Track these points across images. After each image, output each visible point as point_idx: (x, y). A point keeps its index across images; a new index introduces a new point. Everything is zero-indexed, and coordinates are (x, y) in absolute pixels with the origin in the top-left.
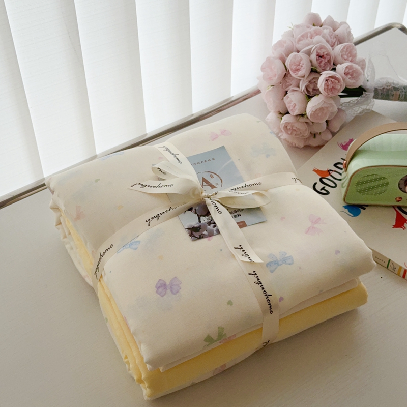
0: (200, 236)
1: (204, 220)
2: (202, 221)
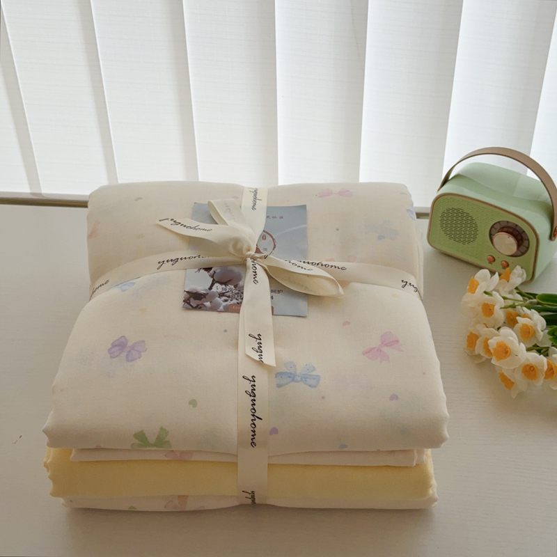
0: (198, 305)
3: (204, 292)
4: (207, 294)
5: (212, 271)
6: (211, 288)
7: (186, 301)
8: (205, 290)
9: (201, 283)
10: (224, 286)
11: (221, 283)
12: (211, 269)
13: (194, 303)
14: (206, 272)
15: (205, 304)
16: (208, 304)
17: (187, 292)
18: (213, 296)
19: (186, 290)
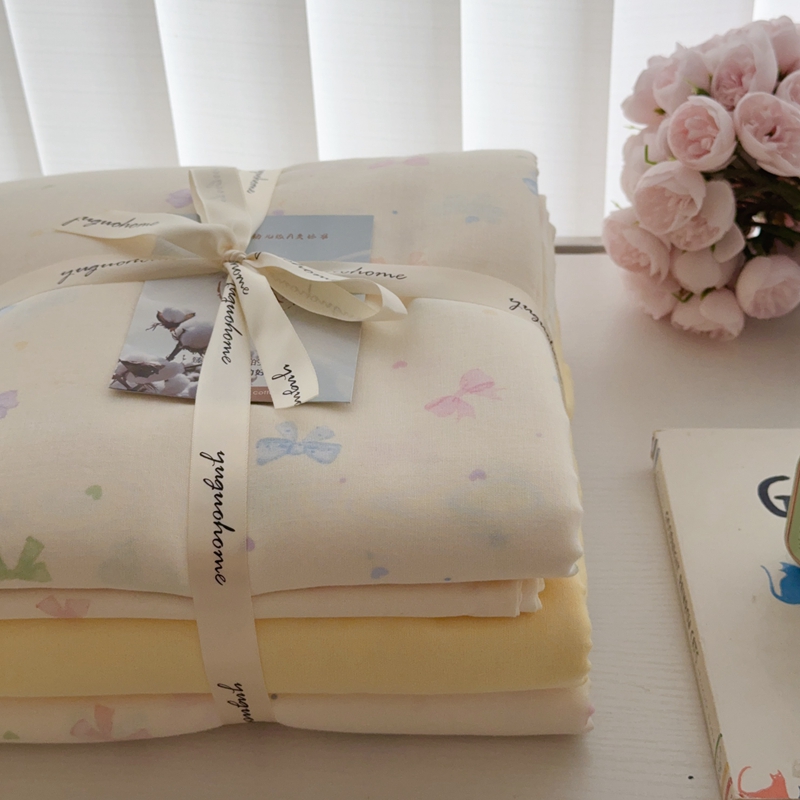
0: (140, 385)
1: (186, 357)
2: (178, 359)
3: (158, 363)
4: (163, 366)
5: (178, 330)
6: (171, 357)
7: (119, 377)
8: (160, 360)
9: (155, 348)
10: (197, 355)
11: (193, 350)
12: (178, 325)
13: (132, 381)
14: (167, 331)
15: (155, 383)
16: (160, 384)
17: (124, 363)
18: (174, 370)
19: (123, 359)
